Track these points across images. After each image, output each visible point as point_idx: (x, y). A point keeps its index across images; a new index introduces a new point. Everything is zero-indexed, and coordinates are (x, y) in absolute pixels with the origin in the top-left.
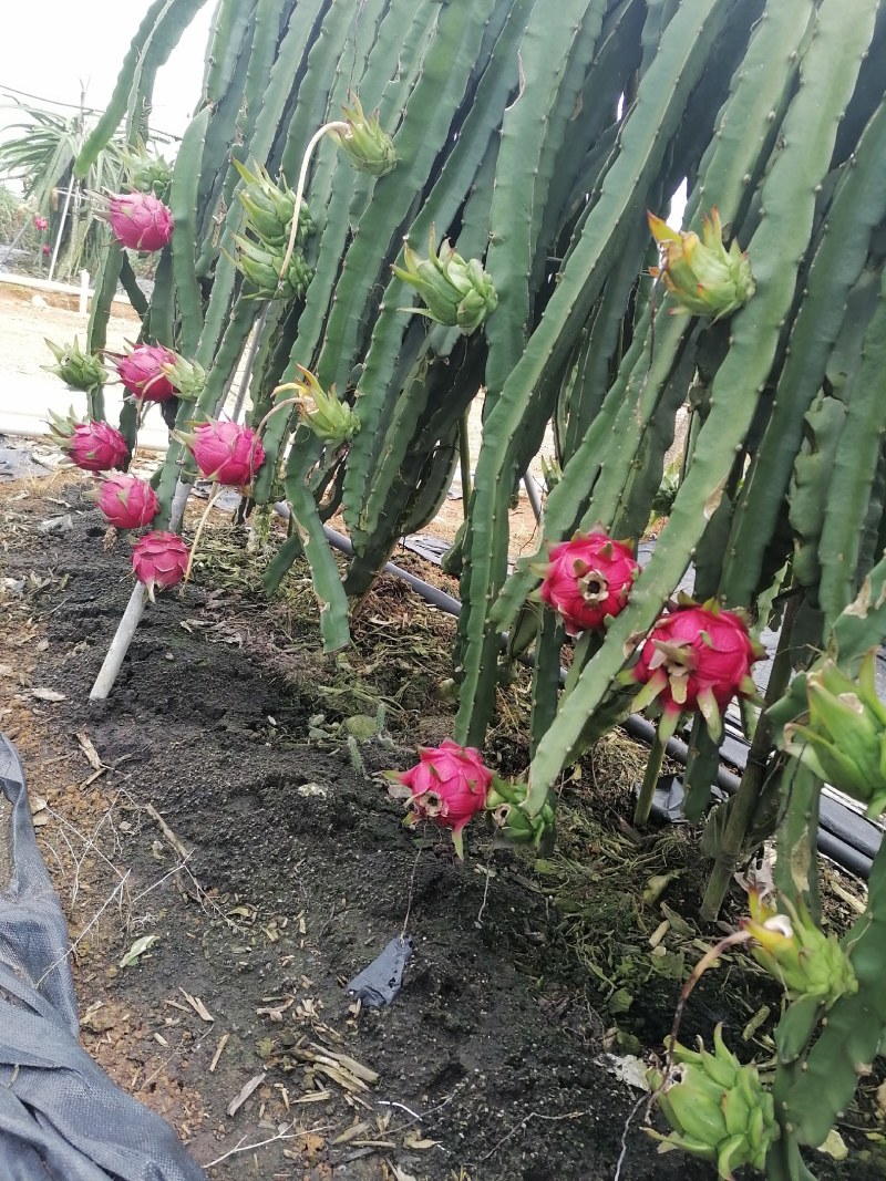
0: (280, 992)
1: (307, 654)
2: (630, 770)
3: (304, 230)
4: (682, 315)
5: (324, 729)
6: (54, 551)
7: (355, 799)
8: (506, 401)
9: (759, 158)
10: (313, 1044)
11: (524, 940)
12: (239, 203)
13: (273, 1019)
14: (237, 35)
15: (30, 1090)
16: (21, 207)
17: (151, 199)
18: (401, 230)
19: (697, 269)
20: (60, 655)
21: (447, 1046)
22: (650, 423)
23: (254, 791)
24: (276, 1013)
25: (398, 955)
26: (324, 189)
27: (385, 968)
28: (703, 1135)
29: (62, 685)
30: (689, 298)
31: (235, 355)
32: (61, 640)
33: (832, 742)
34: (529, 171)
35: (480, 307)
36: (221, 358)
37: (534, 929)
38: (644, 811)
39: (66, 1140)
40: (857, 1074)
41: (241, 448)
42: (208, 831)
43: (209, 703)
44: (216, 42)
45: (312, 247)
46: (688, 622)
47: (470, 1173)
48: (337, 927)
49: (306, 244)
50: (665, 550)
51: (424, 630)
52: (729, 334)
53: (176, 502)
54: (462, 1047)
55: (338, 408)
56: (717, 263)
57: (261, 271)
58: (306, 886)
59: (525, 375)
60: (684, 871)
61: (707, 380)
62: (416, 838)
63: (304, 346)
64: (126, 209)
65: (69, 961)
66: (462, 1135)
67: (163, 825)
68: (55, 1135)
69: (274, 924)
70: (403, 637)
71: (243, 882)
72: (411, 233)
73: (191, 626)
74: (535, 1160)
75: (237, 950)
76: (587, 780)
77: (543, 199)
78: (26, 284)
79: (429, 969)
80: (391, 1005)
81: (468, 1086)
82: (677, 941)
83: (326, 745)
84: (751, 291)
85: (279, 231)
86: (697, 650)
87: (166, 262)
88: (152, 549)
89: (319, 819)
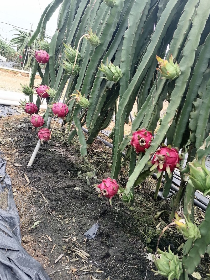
0: (68, 235)
1: (78, 157)
2: (153, 186)
3: (79, 59)
4: (164, 79)
5: (81, 175)
6: (21, 132)
7: (87, 191)
8: (124, 98)
9: (182, 42)
10: (75, 247)
11: (126, 225)
12: (64, 53)
13: (66, 241)
14: (65, 14)
15: (9, 255)
16: (16, 53)
17: (45, 52)
18: (101, 59)
19: (167, 68)
20: (21, 156)
21: (106, 249)
22: (157, 104)
23: (64, 189)
24: (67, 240)
25: (96, 228)
26: (84, 50)
27: (93, 230)
28: (165, 271)
29: (21, 163)
30: (165, 75)
31: (63, 87)
32: (21, 153)
33: (195, 178)
34: (130, 45)
35: (118, 77)
36: (59, 88)
37: (128, 223)
38: (156, 196)
39: (17, 266)
40: (201, 257)
41: (63, 109)
42: (53, 198)
43: (55, 168)
44: (60, 16)
45: (81, 63)
46: (164, 150)
47: (111, 279)
48: (82, 221)
49: (79, 62)
50: (159, 133)
51: (106, 152)
52: (175, 83)
53: (48, 121)
54: (110, 249)
55: (85, 100)
56: (172, 67)
57: (69, 68)
58: (75, 211)
59: (128, 93)
60: (165, 211)
61: (170, 94)
62: (102, 201)
63: (78, 86)
64: (39, 54)
65: (20, 226)
66: (109, 270)
67: (43, 196)
68: (15, 265)
69: (67, 220)
70: (101, 154)
71: (60, 209)
72: (103, 60)
73: (51, 150)
74: (126, 276)
75: (59, 225)
76: (143, 189)
77: (134, 52)
78: (17, 71)
79: (103, 231)
80: (94, 239)
81: (111, 259)
82: (163, 227)
83: (81, 179)
84: (180, 73)
85: (73, 59)
86: (166, 157)
87: (48, 66)
88: (42, 132)
89: (78, 195)
